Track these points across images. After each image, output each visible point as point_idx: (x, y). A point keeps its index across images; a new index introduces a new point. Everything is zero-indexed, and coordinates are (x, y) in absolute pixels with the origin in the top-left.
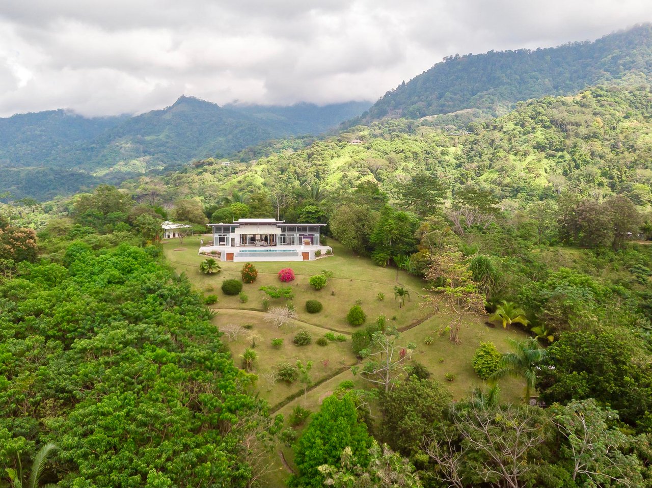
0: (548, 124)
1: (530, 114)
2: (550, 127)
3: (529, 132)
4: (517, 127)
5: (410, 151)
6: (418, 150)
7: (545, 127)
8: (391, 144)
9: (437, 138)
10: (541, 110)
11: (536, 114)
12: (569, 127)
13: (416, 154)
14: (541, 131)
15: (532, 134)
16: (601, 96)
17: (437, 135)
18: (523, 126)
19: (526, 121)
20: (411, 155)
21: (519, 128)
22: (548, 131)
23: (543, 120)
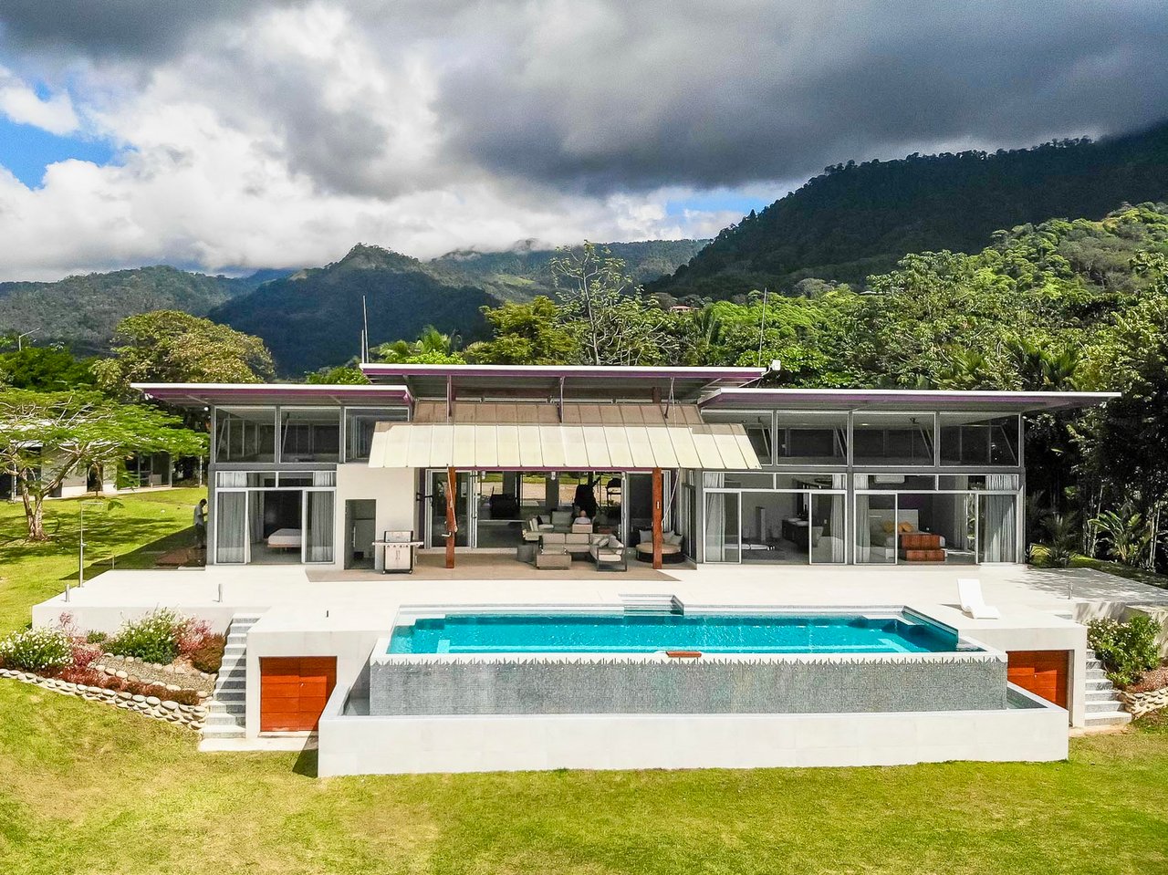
0: (1067, 269)
1: (1026, 253)
2: (1072, 277)
3: (1029, 286)
4: (1003, 276)
5: (789, 324)
6: (805, 322)
7: (1060, 275)
8: (750, 312)
9: (841, 300)
10: (1047, 244)
11: (1038, 251)
12: (1110, 274)
13: (804, 329)
14: (1054, 283)
15: (1036, 289)
16: (1152, 221)
17: (840, 293)
18: (1013, 274)
19: (1020, 265)
20: (793, 332)
21: (1006, 279)
22: (1068, 282)
23: (1056, 261)
